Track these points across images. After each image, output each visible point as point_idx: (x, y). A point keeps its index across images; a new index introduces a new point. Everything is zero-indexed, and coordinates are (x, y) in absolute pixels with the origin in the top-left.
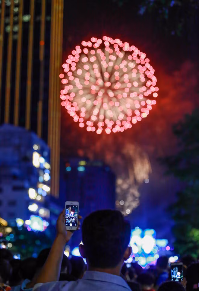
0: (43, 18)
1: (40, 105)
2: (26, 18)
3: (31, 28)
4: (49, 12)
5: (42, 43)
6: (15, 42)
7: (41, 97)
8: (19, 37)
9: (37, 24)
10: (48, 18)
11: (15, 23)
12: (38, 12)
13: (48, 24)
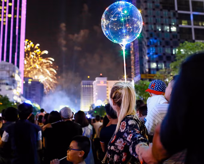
0: (17, 16)
1: (16, 54)
2: (10, 16)
3: (12, 20)
4: (20, 14)
5: (17, 27)
6: (4, 26)
7: (16, 51)
8: (6, 24)
9: (15, 19)
10: (20, 17)
11: (5, 17)
12: (15, 13)
13: (20, 19)
